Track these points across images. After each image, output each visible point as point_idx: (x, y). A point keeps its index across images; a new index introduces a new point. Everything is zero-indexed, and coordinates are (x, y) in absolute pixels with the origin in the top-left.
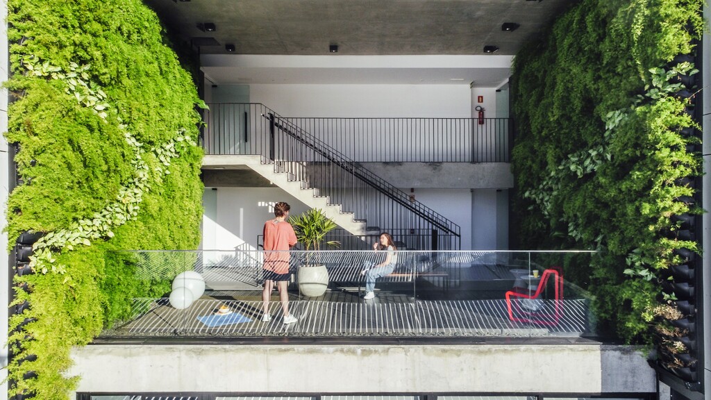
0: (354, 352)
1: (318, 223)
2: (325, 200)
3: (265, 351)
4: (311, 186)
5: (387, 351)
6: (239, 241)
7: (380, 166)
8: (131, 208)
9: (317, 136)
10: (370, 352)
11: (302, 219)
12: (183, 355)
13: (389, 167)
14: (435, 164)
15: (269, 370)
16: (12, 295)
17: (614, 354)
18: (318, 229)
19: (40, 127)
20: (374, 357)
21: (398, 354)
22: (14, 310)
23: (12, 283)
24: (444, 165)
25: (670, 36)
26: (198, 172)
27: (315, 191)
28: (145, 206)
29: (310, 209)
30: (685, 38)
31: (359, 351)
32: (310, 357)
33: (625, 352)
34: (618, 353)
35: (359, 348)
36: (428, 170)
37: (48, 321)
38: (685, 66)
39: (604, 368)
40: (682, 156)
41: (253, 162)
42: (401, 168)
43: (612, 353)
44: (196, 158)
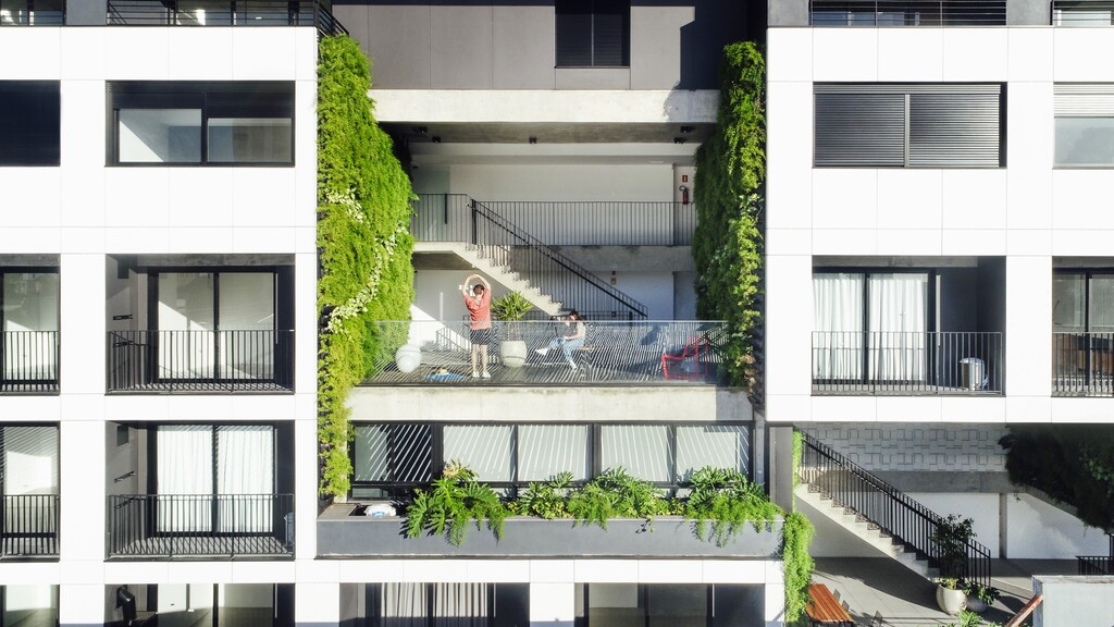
0: (541, 392)
1: (517, 304)
2: (525, 283)
3: (479, 391)
4: (514, 270)
5: (564, 391)
6: (440, 325)
7: (578, 250)
8: (373, 290)
9: (517, 225)
10: (553, 392)
11: (504, 301)
12: (421, 394)
13: (587, 250)
14: (632, 248)
15: (481, 405)
16: (319, 347)
17: (725, 394)
18: (518, 310)
19: (335, 236)
20: (555, 395)
21: (572, 393)
22: (320, 357)
23: (319, 340)
24: (642, 248)
25: (747, 176)
26: (410, 258)
27: (516, 274)
28: (381, 288)
29: (511, 291)
30: (754, 178)
31: (545, 392)
32: (510, 396)
33: (732, 392)
34: (727, 393)
35: (545, 390)
36: (626, 254)
37: (340, 364)
38: (755, 196)
39: (719, 403)
40: (754, 256)
41: (459, 249)
42: (599, 251)
43: (723, 393)
44: (410, 246)
